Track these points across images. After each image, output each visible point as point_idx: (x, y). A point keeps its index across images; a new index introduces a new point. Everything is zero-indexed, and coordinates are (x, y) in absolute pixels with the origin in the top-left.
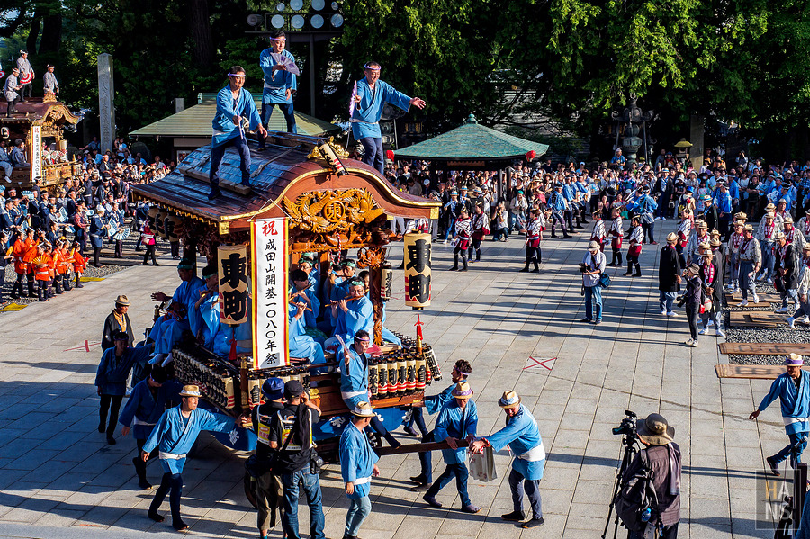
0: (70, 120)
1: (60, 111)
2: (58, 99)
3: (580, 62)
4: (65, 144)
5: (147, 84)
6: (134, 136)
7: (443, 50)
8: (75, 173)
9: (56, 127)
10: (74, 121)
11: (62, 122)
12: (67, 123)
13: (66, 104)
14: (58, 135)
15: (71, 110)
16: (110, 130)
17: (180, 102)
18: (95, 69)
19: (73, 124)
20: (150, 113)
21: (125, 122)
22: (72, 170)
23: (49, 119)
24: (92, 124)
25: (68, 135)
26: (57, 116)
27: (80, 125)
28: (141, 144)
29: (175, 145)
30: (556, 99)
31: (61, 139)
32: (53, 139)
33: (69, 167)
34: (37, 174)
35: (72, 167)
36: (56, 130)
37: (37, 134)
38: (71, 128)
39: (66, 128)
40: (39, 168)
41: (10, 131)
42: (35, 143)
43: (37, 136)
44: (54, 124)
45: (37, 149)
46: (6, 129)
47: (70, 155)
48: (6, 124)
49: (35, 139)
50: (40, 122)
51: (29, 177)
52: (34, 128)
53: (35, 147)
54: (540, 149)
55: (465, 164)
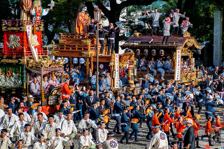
0: (197, 47)
1: (192, 42)
2: (191, 36)
4: (193, 60)
8: (198, 76)
9: (189, 50)
10: (200, 47)
11: (192, 48)
12: (196, 49)
13: (196, 38)
14: (190, 55)
15: (198, 41)
16: (219, 54)
18: (212, 19)
19: (199, 49)
22: (197, 75)
23: (186, 46)
24: (209, 49)
25: (196, 56)
26: (190, 45)
27: (202, 50)
31: (192, 57)
32: (187, 57)
33: (195, 73)
34: (178, 76)
35: (197, 73)
36: (189, 52)
37: (179, 54)
38: (197, 52)
39: (195, 51)
40: (179, 73)
41: (165, 52)
42: (178, 59)
43: (179, 55)
44: (188, 49)
45: (179, 62)
46: (163, 51)
47: (196, 66)
48: (163, 48)
49: (178, 57)
50: (181, 48)
51: (173, 78)
52: (178, 51)
53: (177, 61)
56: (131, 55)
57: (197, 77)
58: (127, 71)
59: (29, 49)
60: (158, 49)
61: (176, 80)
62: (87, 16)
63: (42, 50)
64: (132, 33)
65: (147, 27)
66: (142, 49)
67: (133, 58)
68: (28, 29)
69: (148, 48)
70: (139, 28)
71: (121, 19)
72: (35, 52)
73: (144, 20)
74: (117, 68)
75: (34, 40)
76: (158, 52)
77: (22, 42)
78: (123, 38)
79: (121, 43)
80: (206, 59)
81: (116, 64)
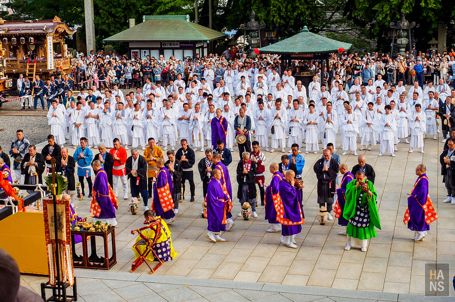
0: (69, 32)
1: (63, 28)
2: (61, 21)
4: (66, 46)
5: (113, 11)
6: (106, 41)
8: (72, 63)
9: (61, 37)
11: (64, 34)
12: (67, 35)
13: (66, 23)
14: (62, 41)
15: (69, 26)
16: (92, 39)
17: (132, 21)
18: (83, 2)
19: (70, 35)
20: (115, 28)
21: (100, 33)
22: (71, 62)
23: (57, 32)
25: (68, 42)
26: (61, 30)
27: (74, 35)
28: (110, 46)
29: (130, 47)
31: (64, 43)
32: (59, 43)
33: (69, 60)
34: (51, 64)
35: (71, 60)
36: (61, 39)
37: (50, 41)
38: (69, 37)
39: (66, 37)
40: (52, 61)
41: (34, 39)
42: (49, 46)
43: (50, 43)
44: (59, 35)
45: (51, 50)
46: (32, 38)
48: (32, 35)
49: (49, 44)
50: (52, 34)
51: (46, 66)
52: (48, 38)
53: (49, 49)
54: (347, 46)
55: (302, 56)
57: (71, 65)
61: (49, 69)
66: (9, 37)
69: (16, 36)
76: (26, 39)
80: (78, 45)
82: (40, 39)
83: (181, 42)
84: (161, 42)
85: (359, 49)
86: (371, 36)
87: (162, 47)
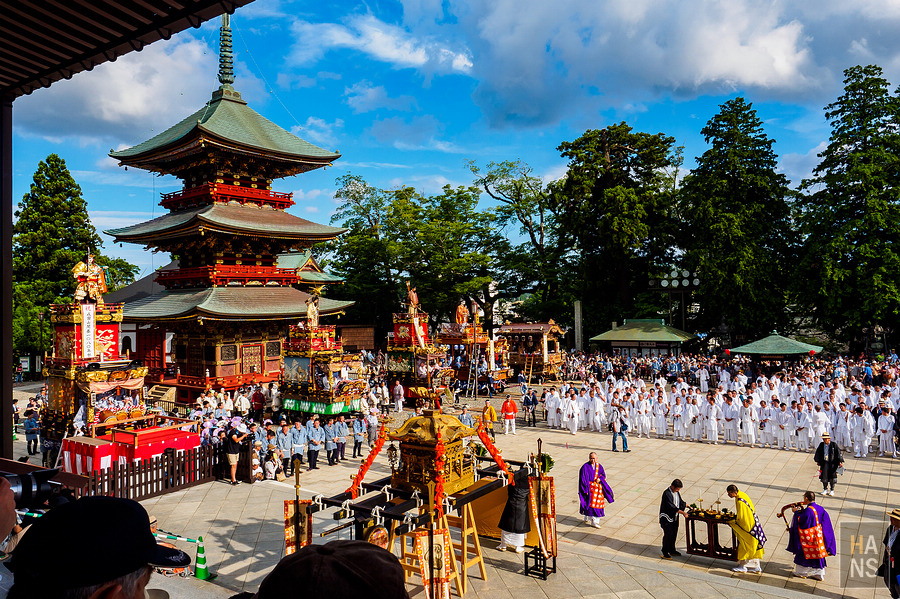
0: (561, 333)
1: (556, 329)
2: (555, 323)
3: (839, 300)
4: (558, 344)
5: (598, 315)
6: (591, 341)
7: (756, 295)
10: (563, 333)
11: (556, 334)
13: (560, 325)
14: (555, 340)
15: (561, 328)
16: (580, 338)
17: (614, 324)
18: (573, 308)
19: (562, 335)
20: (600, 329)
21: (588, 332)
22: (562, 357)
23: (551, 332)
24: (571, 333)
25: (560, 340)
26: (555, 331)
27: (566, 335)
28: (595, 345)
29: (612, 345)
30: (827, 321)
31: (556, 342)
32: (553, 341)
33: (560, 355)
34: (546, 359)
36: (555, 338)
37: (545, 339)
38: (561, 337)
39: (559, 336)
40: (547, 356)
41: (533, 338)
42: (545, 344)
44: (553, 335)
46: (531, 337)
47: (561, 349)
48: (531, 334)
49: (545, 342)
50: (547, 334)
51: (542, 360)
52: (544, 337)
53: (545, 346)
54: (818, 349)
55: (772, 357)
56: (504, 342)
57: (562, 359)
58: (500, 356)
59: (416, 338)
60: (527, 335)
61: (544, 362)
62: (466, 309)
63: (427, 338)
64: (504, 320)
65: (516, 316)
66: (513, 335)
67: (506, 344)
68: (416, 321)
69: (518, 334)
70: (510, 317)
71: (494, 310)
72: (422, 341)
73: (514, 310)
74: (492, 353)
75: (420, 331)
76: (527, 338)
77: (410, 332)
78: (497, 326)
79: (495, 331)
80: (569, 343)
81: (491, 349)
82: (538, 336)
83: (657, 342)
84: (639, 341)
85: (830, 353)
86: (841, 339)
87: (640, 347)
